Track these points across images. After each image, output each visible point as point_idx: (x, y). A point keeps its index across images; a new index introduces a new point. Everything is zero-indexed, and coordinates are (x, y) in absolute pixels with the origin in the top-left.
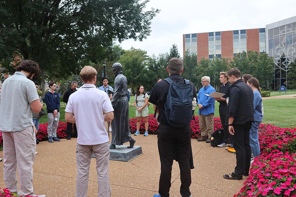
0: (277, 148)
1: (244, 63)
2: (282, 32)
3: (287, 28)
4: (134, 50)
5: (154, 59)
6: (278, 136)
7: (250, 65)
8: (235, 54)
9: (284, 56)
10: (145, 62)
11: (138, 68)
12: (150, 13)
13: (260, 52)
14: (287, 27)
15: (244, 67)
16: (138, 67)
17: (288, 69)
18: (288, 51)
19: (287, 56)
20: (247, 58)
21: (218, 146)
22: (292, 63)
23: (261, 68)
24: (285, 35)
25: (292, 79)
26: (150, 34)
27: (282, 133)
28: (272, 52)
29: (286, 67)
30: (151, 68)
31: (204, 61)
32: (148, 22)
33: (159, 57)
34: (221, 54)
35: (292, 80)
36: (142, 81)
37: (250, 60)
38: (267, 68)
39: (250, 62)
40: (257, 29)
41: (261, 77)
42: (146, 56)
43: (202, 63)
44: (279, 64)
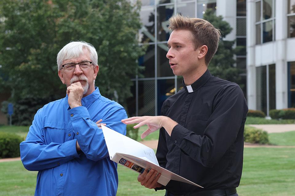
1: (39, 18)
7: (61, 26)
15: (39, 34)
38: (119, 38)
39: (62, 13)
44: (150, 29)
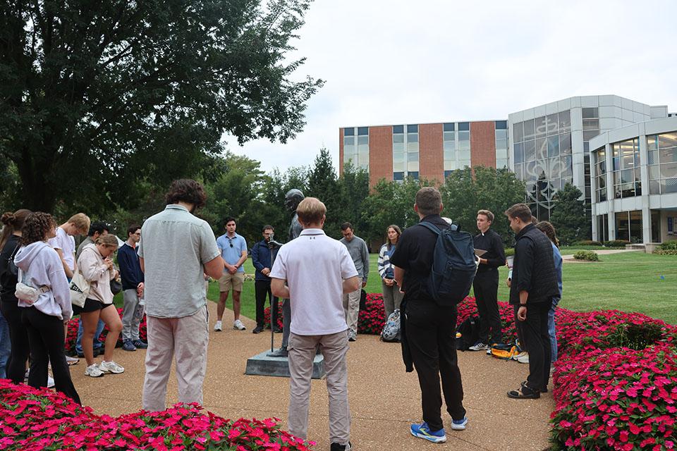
0: (591, 342)
1: (468, 192)
2: (539, 130)
3: (548, 123)
4: (232, 157)
5: (276, 178)
6: (585, 324)
7: (479, 196)
8: (447, 173)
9: (544, 178)
10: (255, 185)
11: (242, 197)
12: (304, 88)
13: (497, 168)
14: (549, 120)
16: (243, 195)
17: (552, 203)
18: (552, 166)
19: (550, 179)
20: (472, 181)
21: (471, 348)
22: (559, 192)
23: (502, 203)
24: (545, 135)
25: (559, 224)
26: (302, 129)
27: (591, 319)
28: (520, 170)
29: (549, 201)
30: (270, 197)
31: (385, 186)
32: (301, 105)
33: (287, 175)
34: (418, 170)
35: (560, 227)
36: (251, 225)
37: (481, 185)
39: (480, 188)
40: (491, 122)
41: (501, 221)
42: (258, 172)
43: (380, 190)
44: (534, 194)
